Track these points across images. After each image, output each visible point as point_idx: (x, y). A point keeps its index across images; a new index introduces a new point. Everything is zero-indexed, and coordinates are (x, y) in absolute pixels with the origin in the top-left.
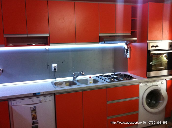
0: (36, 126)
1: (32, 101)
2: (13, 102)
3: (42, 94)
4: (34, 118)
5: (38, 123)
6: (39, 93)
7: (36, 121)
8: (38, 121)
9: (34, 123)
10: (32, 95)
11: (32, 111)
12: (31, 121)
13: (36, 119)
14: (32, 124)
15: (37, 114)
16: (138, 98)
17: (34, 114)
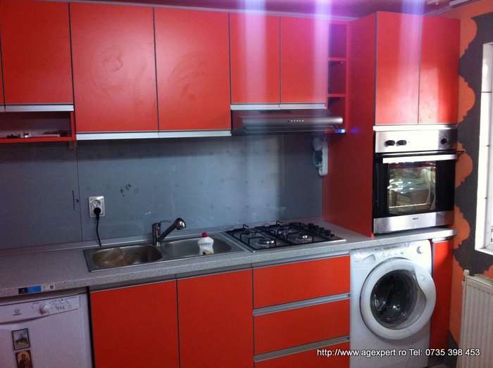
1: (17, 313)
3: (48, 289)
4: (24, 363)
10: (16, 293)
13: (31, 366)
15: (33, 353)
16: (349, 295)
17: (23, 352)
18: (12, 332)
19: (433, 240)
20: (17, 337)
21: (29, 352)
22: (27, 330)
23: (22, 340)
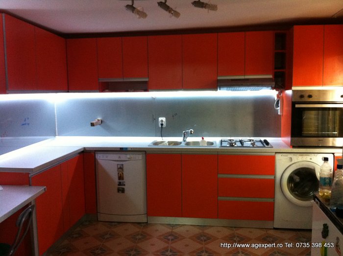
0: (122, 188)
1: (120, 157)
2: (99, 155)
3: (130, 149)
4: (121, 177)
5: (124, 185)
6: (126, 148)
7: (123, 182)
8: (124, 182)
9: (120, 184)
10: (119, 149)
11: (118, 169)
12: (117, 180)
13: (123, 179)
14: (119, 185)
15: (124, 173)
16: (275, 177)
17: (120, 173)
18: (118, 164)
19: (335, 154)
20: (119, 167)
21: (123, 173)
22: (122, 165)
23: (120, 168)
